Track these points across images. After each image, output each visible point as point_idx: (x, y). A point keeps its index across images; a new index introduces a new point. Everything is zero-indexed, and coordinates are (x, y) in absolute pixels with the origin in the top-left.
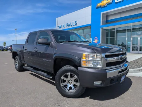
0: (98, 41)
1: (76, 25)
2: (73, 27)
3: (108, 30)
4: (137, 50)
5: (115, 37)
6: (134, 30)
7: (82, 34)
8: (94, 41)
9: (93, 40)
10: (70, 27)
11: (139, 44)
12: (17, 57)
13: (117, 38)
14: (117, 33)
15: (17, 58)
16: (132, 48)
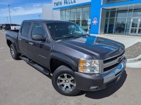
0: (97, 22)
1: (75, 2)
2: (71, 4)
3: (109, 10)
4: (135, 32)
5: (115, 18)
6: (136, 11)
7: (81, 13)
8: (93, 22)
9: (92, 20)
10: (67, 5)
11: (138, 26)
12: (12, 45)
13: (116, 19)
14: (117, 13)
15: (12, 47)
16: (131, 30)
